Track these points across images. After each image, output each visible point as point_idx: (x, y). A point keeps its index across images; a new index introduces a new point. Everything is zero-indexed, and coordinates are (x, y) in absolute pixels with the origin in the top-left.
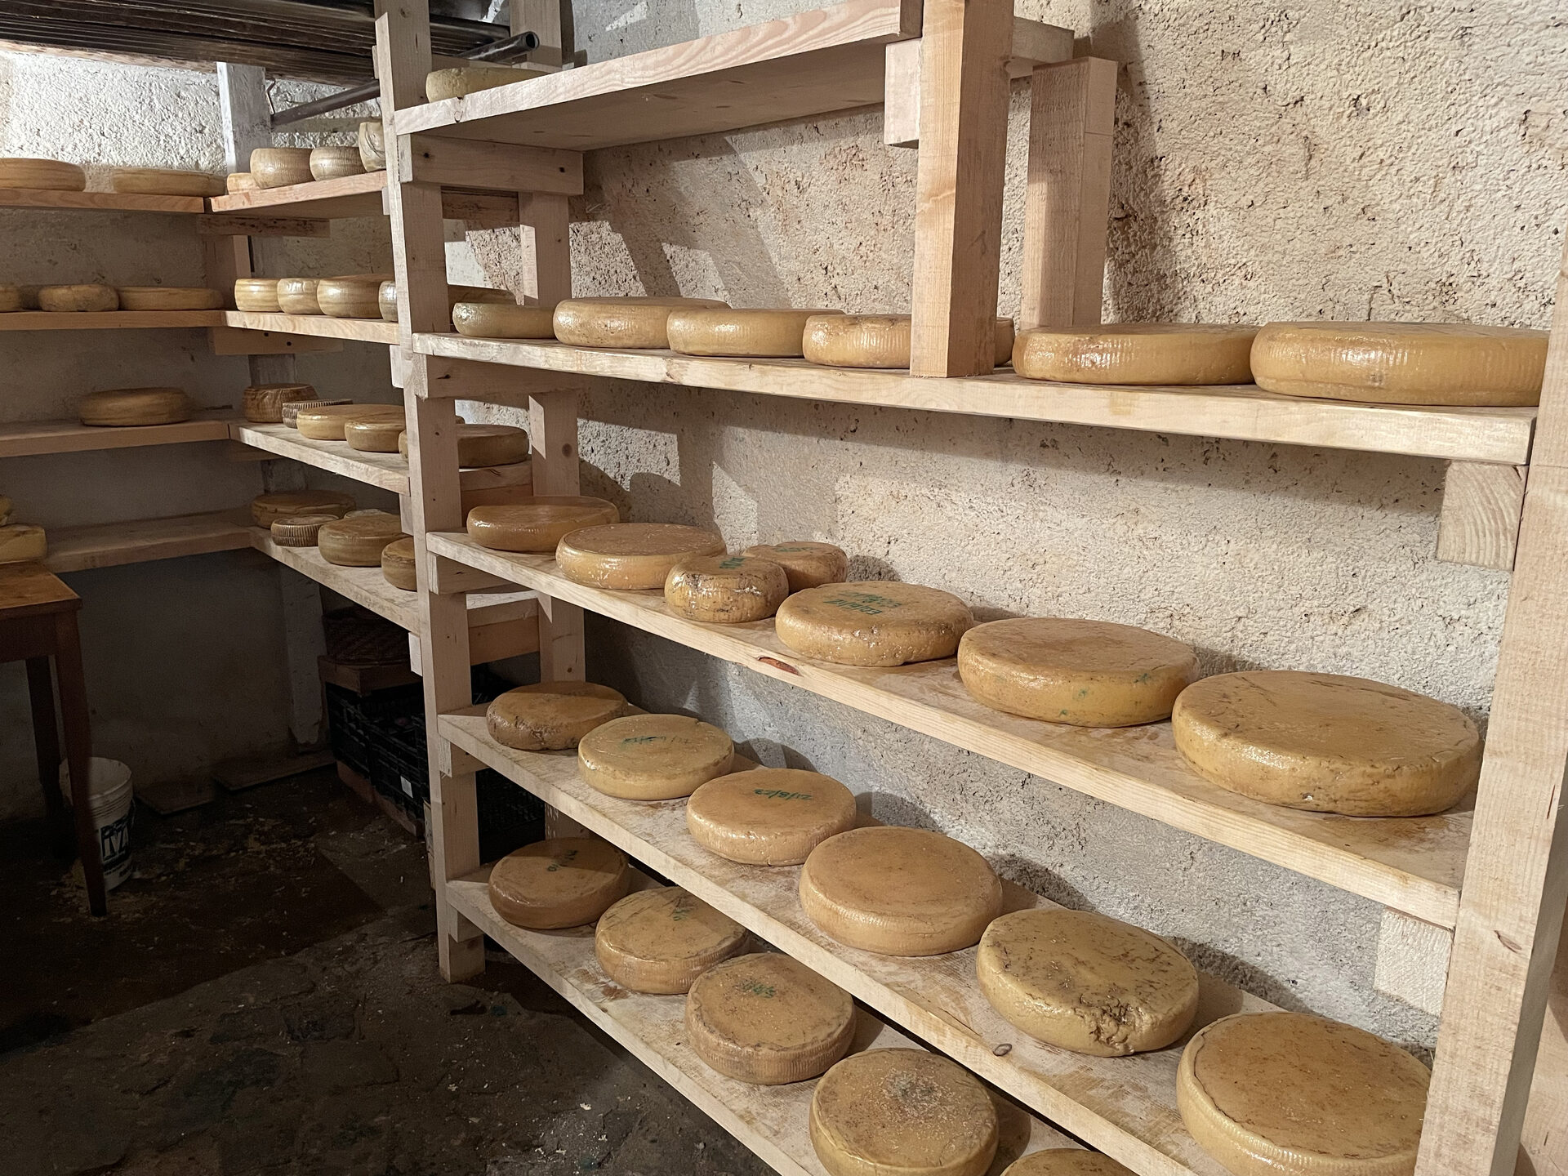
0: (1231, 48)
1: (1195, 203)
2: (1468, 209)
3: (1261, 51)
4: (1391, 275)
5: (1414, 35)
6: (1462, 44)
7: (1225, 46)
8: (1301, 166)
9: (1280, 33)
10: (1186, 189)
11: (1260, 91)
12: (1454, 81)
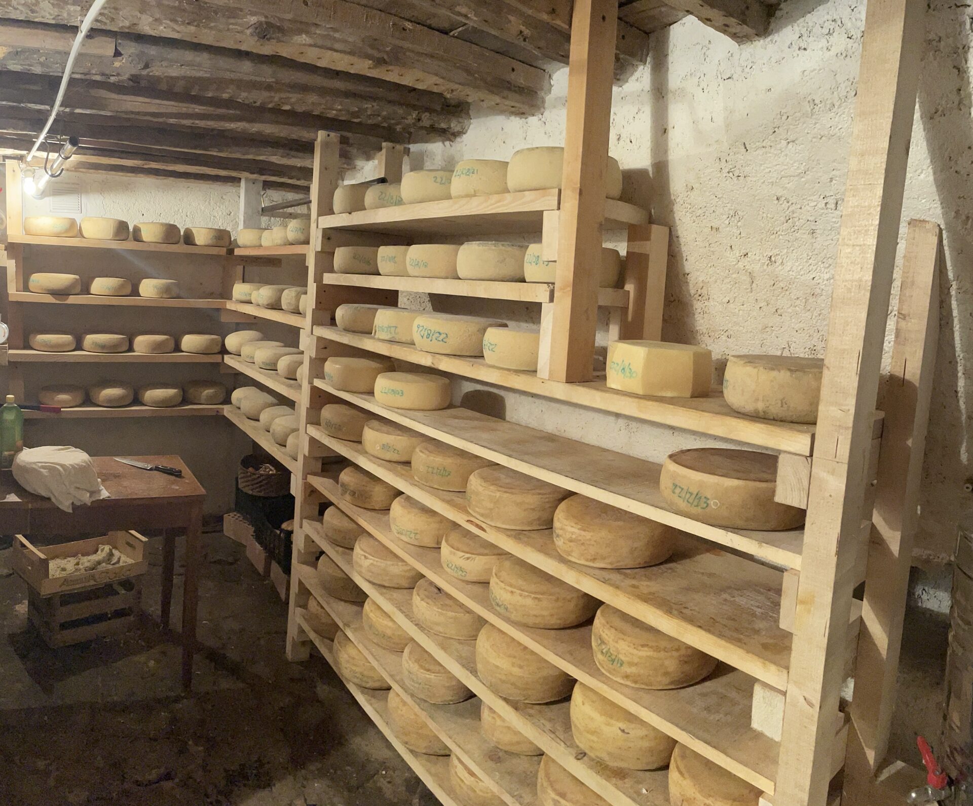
0: (715, 226)
1: (704, 298)
2: (820, 315)
3: (728, 229)
4: (790, 343)
5: (793, 230)
6: (813, 237)
7: (713, 224)
8: (748, 286)
9: (736, 222)
10: (699, 290)
11: (729, 248)
12: (810, 254)
